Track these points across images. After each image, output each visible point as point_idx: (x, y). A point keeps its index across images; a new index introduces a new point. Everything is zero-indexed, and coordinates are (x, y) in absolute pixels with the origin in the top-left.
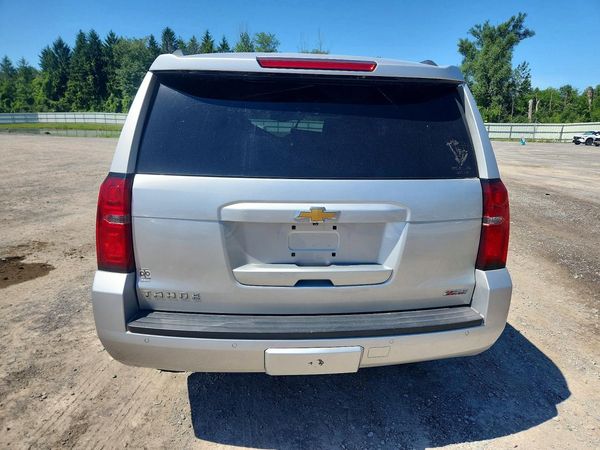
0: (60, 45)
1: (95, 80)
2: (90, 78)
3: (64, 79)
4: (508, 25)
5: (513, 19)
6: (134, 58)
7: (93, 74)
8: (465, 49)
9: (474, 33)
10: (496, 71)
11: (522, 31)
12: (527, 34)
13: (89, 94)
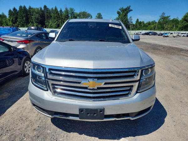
0: (14, 9)
1: (26, 19)
2: (24, 18)
3: (16, 18)
4: (127, 8)
5: (128, 7)
6: (36, 13)
7: (25, 17)
8: (118, 13)
9: (120, 10)
10: (124, 19)
11: (130, 10)
12: (131, 10)
13: (24, 22)
